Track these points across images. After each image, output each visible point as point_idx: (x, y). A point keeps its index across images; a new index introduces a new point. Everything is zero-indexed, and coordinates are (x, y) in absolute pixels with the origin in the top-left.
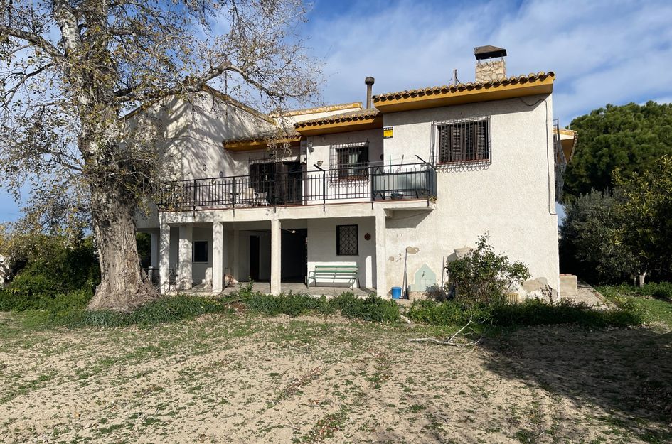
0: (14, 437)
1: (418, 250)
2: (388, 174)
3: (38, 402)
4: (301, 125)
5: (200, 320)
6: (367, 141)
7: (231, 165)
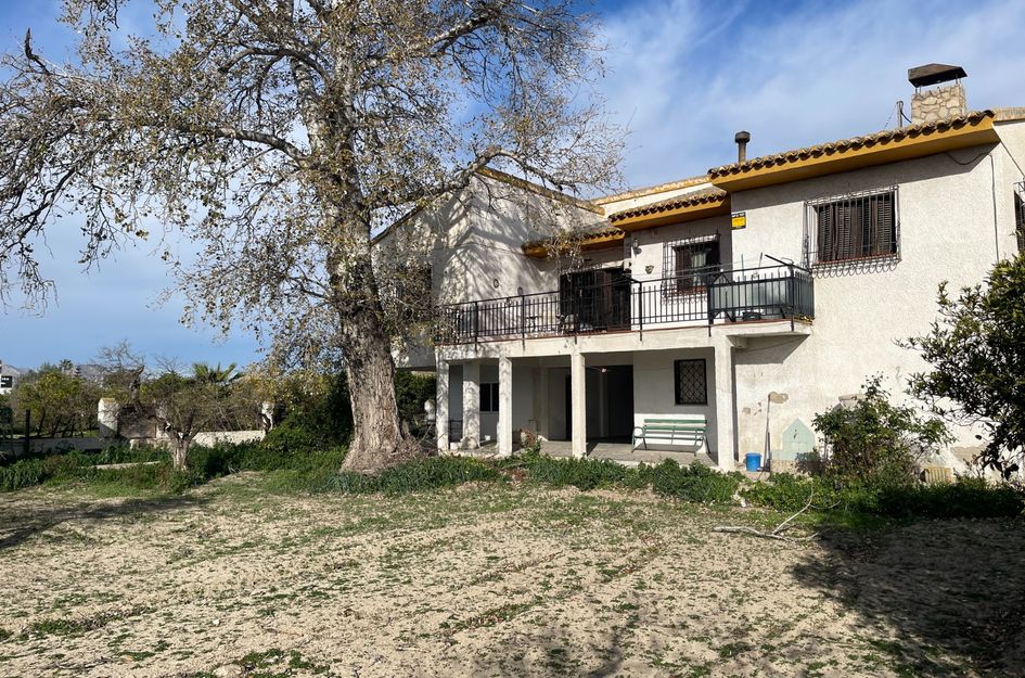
0: (179, 598)
1: (787, 398)
2: (739, 284)
3: (220, 567)
4: (619, 216)
5: (460, 489)
6: (718, 235)
7: (535, 277)
